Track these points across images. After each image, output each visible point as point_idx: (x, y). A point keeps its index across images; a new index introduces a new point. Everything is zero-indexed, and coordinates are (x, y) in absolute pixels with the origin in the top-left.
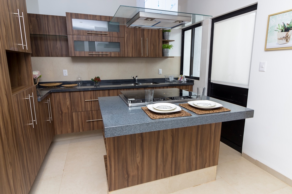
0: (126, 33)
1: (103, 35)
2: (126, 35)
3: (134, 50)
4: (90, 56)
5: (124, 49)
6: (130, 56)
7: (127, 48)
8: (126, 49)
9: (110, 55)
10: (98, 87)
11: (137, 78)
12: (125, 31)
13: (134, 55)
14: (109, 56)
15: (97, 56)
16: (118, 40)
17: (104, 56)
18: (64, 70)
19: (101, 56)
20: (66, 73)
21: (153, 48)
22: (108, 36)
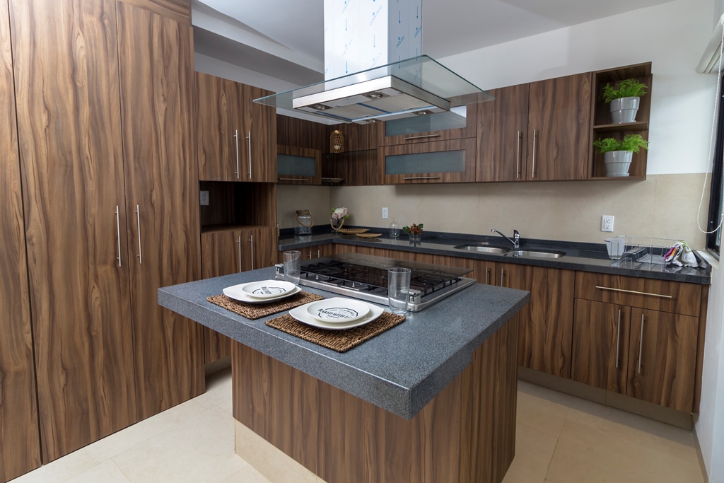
0: (479, 125)
1: (432, 140)
2: (480, 131)
3: (498, 163)
4: (407, 182)
5: (473, 165)
6: (488, 180)
7: (481, 162)
8: (478, 164)
9: (444, 179)
10: (417, 246)
11: (517, 236)
12: (479, 122)
13: (499, 177)
14: (441, 181)
15: (420, 181)
16: (461, 144)
17: (431, 181)
18: (383, 208)
19: (425, 181)
20: (385, 213)
21: (555, 154)
22: (441, 139)
